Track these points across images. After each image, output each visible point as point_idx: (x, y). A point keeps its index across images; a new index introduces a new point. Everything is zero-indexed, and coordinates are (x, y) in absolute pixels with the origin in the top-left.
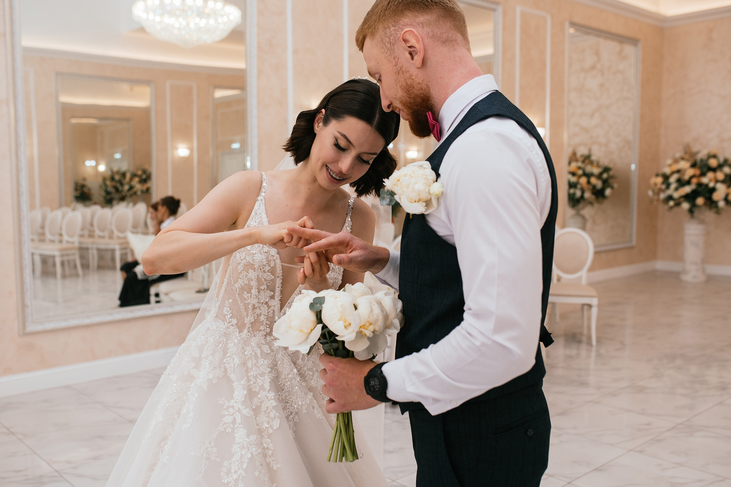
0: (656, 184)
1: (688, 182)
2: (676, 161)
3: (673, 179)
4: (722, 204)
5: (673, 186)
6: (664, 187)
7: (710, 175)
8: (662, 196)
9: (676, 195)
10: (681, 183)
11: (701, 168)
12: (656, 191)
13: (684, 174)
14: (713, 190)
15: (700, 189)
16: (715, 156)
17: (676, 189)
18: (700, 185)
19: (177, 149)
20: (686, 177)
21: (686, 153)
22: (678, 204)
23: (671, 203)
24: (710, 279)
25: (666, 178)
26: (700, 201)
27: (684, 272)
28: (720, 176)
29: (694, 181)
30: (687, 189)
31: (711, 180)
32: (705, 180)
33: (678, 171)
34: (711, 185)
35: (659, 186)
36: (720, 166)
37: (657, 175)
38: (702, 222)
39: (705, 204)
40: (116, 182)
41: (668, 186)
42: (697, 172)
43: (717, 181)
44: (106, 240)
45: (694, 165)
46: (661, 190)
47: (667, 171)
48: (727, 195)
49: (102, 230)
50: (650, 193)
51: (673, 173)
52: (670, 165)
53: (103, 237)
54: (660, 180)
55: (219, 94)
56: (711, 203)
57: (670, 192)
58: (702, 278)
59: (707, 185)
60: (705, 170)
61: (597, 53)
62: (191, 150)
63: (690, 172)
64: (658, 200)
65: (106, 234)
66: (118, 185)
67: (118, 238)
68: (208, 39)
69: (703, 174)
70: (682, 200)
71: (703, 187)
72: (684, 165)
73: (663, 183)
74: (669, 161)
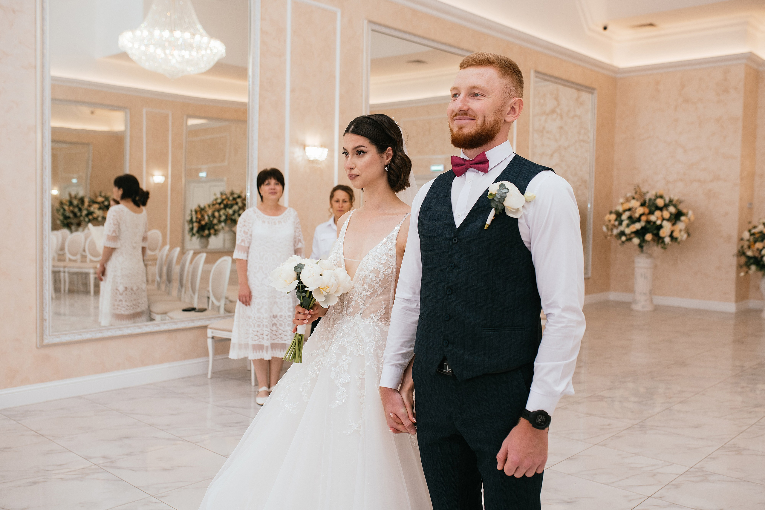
0: (610, 221)
1: (639, 220)
2: (628, 200)
3: (625, 217)
4: (667, 240)
5: (625, 223)
6: (617, 223)
7: (658, 213)
8: (615, 232)
9: (628, 231)
10: (632, 220)
11: (649, 207)
12: (610, 227)
13: (635, 212)
14: (660, 227)
15: (648, 226)
16: (661, 197)
17: (628, 226)
18: (648, 222)
19: (153, 175)
20: (637, 215)
21: (636, 193)
22: (629, 239)
23: (624, 238)
24: (657, 309)
25: (619, 215)
26: (649, 237)
27: (635, 302)
28: (666, 214)
29: (644, 218)
30: (638, 226)
31: (658, 218)
32: (653, 218)
33: (630, 209)
34: (659, 222)
35: (612, 222)
36: (666, 206)
37: (611, 213)
38: (650, 256)
39: (653, 240)
40: (74, 207)
41: (621, 223)
42: (647, 211)
43: (663, 219)
44: (79, 264)
45: (643, 205)
46: (614, 226)
47: (620, 209)
48: (672, 232)
49: (74, 255)
50: (605, 229)
51: (625, 211)
52: (622, 204)
53: (75, 261)
54: (613, 217)
55: (192, 122)
56: (658, 239)
57: (622, 228)
58: (650, 308)
59: (655, 223)
60: (653, 209)
61: (556, 99)
62: (166, 176)
63: (640, 210)
64: (611, 235)
65: (78, 257)
66: (76, 210)
67: (91, 261)
68: (191, 70)
69: (651, 213)
70: (633, 235)
71: (652, 224)
72: (634, 204)
73: (616, 220)
74: (621, 200)
